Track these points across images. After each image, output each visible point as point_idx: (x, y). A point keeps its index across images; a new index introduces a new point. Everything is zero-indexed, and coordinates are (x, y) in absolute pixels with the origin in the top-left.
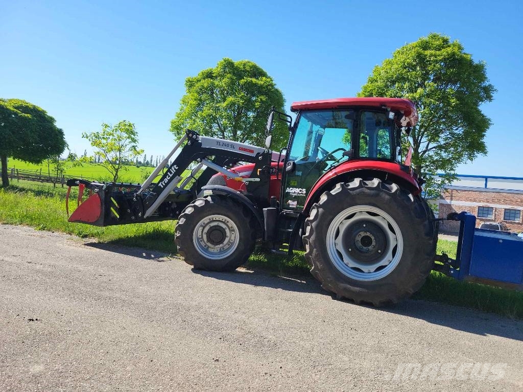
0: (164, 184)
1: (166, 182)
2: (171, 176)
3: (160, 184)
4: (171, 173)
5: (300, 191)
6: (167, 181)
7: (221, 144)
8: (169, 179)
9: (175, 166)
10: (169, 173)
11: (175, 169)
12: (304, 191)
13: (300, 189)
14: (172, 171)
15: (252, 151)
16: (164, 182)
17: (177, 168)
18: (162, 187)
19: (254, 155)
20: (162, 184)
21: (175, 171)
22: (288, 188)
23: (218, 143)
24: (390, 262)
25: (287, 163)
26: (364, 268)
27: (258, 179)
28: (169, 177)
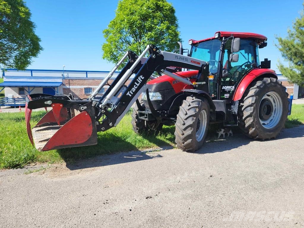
0: (132, 93)
1: (133, 91)
2: (138, 85)
3: (128, 94)
4: (138, 83)
5: (231, 87)
6: (135, 90)
7: (179, 58)
8: (136, 88)
9: (141, 76)
10: (136, 83)
11: (141, 79)
12: (233, 87)
13: (231, 86)
14: (139, 81)
15: (199, 63)
16: (132, 92)
17: (143, 78)
18: (130, 95)
19: (200, 66)
20: (130, 93)
21: (141, 81)
22: (223, 87)
23: (177, 57)
24: (274, 117)
25: (223, 71)
26: (266, 123)
27: (205, 83)
28: (136, 86)
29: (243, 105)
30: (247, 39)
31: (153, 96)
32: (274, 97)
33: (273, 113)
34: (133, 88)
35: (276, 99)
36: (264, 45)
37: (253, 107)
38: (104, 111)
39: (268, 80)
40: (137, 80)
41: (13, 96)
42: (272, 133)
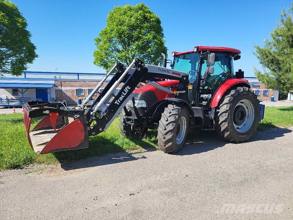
0: (120, 102)
1: (121, 100)
2: (125, 94)
3: (116, 102)
4: (125, 92)
5: (209, 96)
6: (122, 99)
7: (161, 70)
9: (128, 87)
10: (123, 93)
11: (128, 89)
12: (211, 95)
14: (125, 91)
15: (180, 75)
16: (120, 100)
17: (129, 88)
18: (118, 104)
19: (181, 77)
20: (118, 102)
21: (128, 91)
22: (202, 95)
23: (159, 69)
24: (247, 122)
25: (201, 81)
26: (240, 127)
27: (185, 92)
28: (123, 96)
29: (219, 112)
30: (222, 52)
31: (139, 104)
32: (247, 104)
33: (246, 119)
34: (121, 97)
35: (249, 106)
36: (238, 58)
37: (227, 114)
38: (95, 118)
39: (240, 89)
40: (124, 90)
41: (7, 97)
42: (245, 136)
